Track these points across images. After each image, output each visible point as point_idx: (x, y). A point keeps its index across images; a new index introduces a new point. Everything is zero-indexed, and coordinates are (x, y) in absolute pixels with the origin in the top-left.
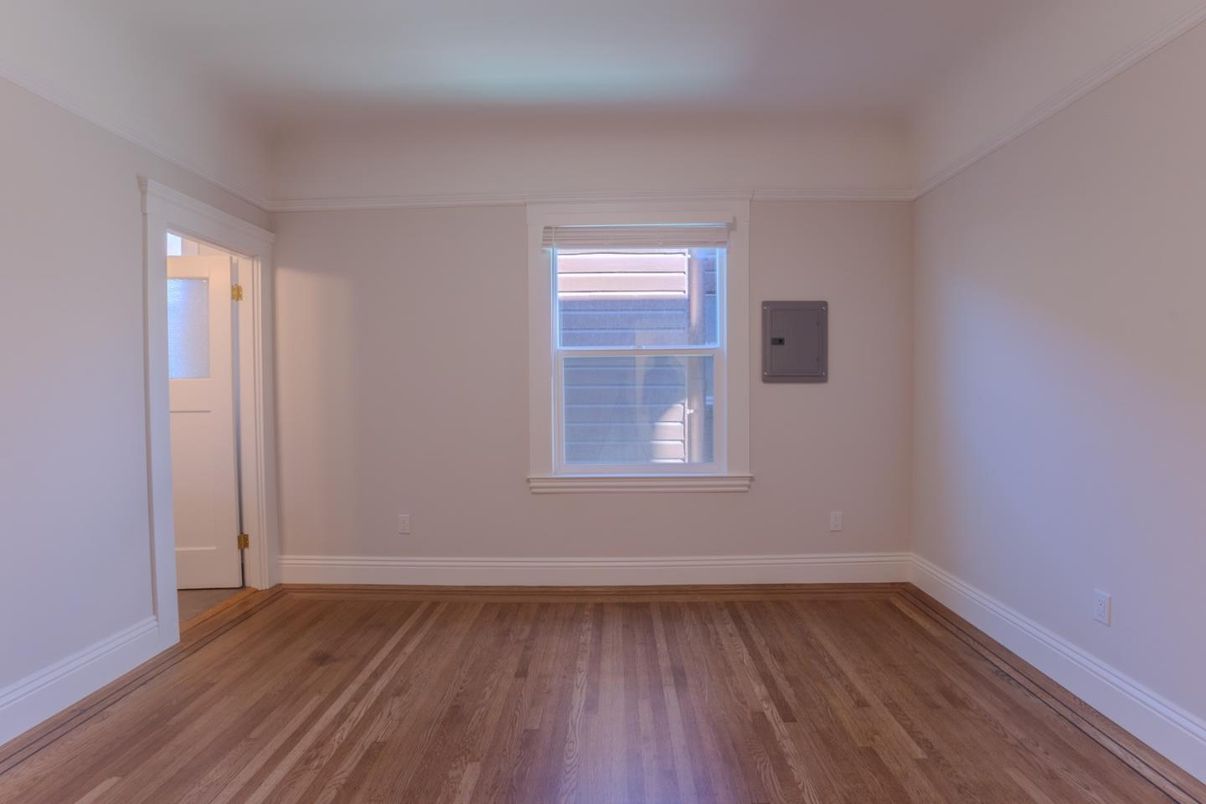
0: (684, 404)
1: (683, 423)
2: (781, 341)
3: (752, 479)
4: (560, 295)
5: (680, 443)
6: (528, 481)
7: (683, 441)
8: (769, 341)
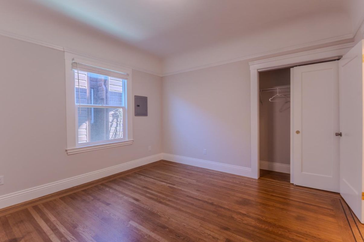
0: (86, 123)
1: (86, 129)
2: (139, 106)
3: (133, 141)
4: (76, 86)
5: (85, 136)
6: (66, 151)
7: (86, 135)
8: (136, 106)
